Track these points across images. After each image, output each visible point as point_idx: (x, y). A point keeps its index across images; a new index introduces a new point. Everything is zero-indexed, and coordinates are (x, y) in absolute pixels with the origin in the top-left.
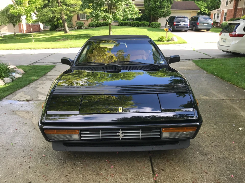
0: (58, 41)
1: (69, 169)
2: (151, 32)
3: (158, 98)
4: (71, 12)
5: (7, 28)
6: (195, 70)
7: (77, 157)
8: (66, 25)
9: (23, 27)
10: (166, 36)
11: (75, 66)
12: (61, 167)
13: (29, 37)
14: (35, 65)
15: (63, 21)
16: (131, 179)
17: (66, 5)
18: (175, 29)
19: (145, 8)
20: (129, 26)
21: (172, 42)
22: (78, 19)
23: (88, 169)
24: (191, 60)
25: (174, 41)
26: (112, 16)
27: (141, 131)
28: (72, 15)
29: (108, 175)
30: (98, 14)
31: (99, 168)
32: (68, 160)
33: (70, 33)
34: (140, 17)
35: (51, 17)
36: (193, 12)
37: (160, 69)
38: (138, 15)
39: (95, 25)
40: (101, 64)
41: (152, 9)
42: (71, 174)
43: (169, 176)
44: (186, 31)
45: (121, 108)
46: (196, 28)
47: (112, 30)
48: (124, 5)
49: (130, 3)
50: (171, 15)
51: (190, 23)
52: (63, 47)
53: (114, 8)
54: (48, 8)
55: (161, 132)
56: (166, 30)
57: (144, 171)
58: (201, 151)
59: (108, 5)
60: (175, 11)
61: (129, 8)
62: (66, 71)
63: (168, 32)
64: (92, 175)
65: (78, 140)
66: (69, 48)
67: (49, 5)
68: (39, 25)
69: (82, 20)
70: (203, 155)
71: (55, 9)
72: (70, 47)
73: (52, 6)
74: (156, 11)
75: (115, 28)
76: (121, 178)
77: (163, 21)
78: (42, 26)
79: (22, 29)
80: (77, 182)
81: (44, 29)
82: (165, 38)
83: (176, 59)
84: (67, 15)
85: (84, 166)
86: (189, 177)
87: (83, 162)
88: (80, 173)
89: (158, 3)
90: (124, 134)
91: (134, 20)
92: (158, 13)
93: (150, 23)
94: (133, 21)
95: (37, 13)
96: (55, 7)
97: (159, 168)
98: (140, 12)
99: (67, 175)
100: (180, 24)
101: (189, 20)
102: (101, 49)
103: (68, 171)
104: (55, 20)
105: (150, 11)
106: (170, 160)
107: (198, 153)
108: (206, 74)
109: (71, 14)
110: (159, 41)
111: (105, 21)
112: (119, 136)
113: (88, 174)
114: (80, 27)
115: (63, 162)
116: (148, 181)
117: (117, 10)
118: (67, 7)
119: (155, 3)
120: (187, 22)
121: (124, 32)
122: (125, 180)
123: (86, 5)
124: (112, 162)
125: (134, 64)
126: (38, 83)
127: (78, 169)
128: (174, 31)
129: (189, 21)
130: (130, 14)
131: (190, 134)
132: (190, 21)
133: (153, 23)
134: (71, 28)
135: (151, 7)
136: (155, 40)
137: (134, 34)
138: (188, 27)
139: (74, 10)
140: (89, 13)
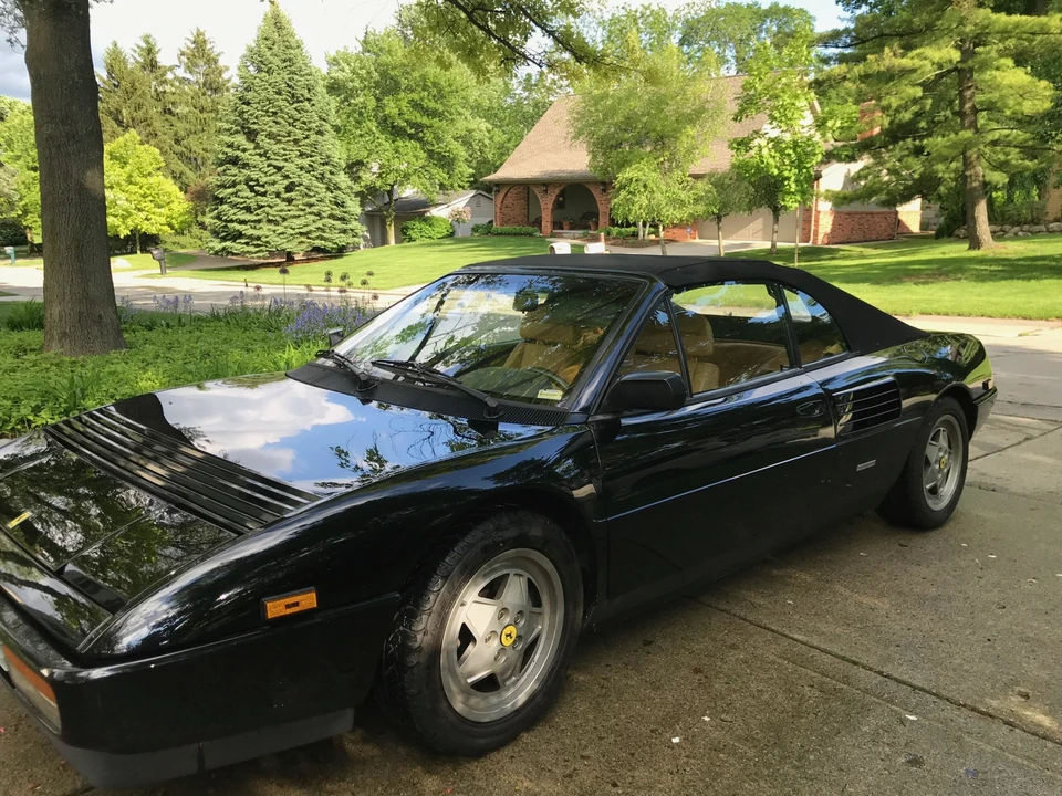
0: (898, 282)
5: (761, 227)
8: (981, 211)
9: (817, 221)
15: (970, 192)
17: (1002, 120)
28: (1033, 164)
33: (992, 248)
66: (914, 315)
67: (917, 130)
68: (896, 213)
73: (931, 132)
79: (813, 228)
84: (1002, 167)
118: (1006, 131)
134: (1026, 227)
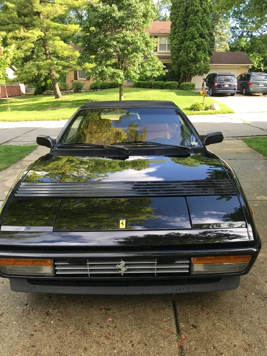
0: (45, 110)
1: (36, 324)
2: (181, 97)
3: (187, 204)
4: (65, 67)
6: (247, 153)
7: (53, 301)
8: (57, 86)
10: (204, 102)
11: (57, 148)
12: (24, 318)
13: (4, 103)
14: (8, 144)
15: (53, 80)
16: (139, 343)
17: (58, 57)
18: (217, 92)
19: (171, 62)
20: (149, 88)
21: (212, 111)
22: (76, 78)
23: (69, 324)
24: (241, 138)
25: (215, 109)
26: (123, 74)
27: (156, 263)
28: (67, 71)
29: (102, 335)
30: (103, 71)
31: (88, 322)
32: (37, 305)
33: (63, 98)
34: (164, 74)
35: (35, 75)
36: (242, 67)
37: (191, 155)
38: (161, 72)
39: (100, 87)
40: (98, 147)
41: (182, 64)
42: (40, 332)
43: (205, 338)
44: (232, 95)
45: (124, 222)
46: (247, 90)
47: (124, 94)
48: (140, 58)
49: (149, 54)
50: (210, 72)
51: (238, 83)
52: (52, 118)
53: (127, 62)
54: (31, 62)
55: (190, 264)
56: (203, 94)
57: (161, 328)
58: (258, 290)
59: (118, 58)
60: (217, 66)
61: (149, 62)
62: (41, 157)
63: (207, 96)
64: (74, 335)
65: (50, 276)
66: (61, 120)
67: (33, 58)
68: (20, 87)
69: (81, 80)
70: (261, 298)
71: (42, 63)
72: (63, 119)
73: (37, 59)
74: (189, 66)
75: (128, 91)
76: (122, 342)
77: (198, 81)
78: (23, 88)
80: (48, 348)
81: (26, 92)
82: (201, 105)
83: (217, 138)
84: (58, 72)
85: (63, 317)
86: (239, 341)
87: (61, 309)
88: (54, 332)
89: (192, 54)
90: (127, 267)
91: (156, 79)
92: (191, 69)
93: (180, 83)
94: (155, 81)
95: (16, 69)
96: (42, 61)
97: (187, 322)
98: (165, 67)
99: (32, 335)
100: (224, 85)
101: (237, 78)
102: (104, 122)
103: (35, 326)
104: (42, 79)
105: (179, 66)
106: (206, 308)
107: (254, 294)
108: (264, 159)
109: (65, 71)
110: (192, 109)
111: (113, 81)
112: (120, 269)
113: (69, 332)
114: (78, 89)
115: (29, 310)
116: (169, 347)
117: (132, 65)
118: (59, 61)
119: (187, 55)
120: (235, 82)
121: (141, 96)
122: (130, 345)
123: (85, 57)
124: (109, 309)
125: (149, 147)
126: (8, 173)
127: (52, 322)
128: (215, 94)
129: (236, 80)
130: (150, 70)
131: (240, 267)
132: (239, 81)
133: (184, 83)
134: (64, 91)
135: (181, 60)
136: (187, 109)
137: (156, 99)
138: (235, 89)
139: (70, 65)
140: (90, 69)
